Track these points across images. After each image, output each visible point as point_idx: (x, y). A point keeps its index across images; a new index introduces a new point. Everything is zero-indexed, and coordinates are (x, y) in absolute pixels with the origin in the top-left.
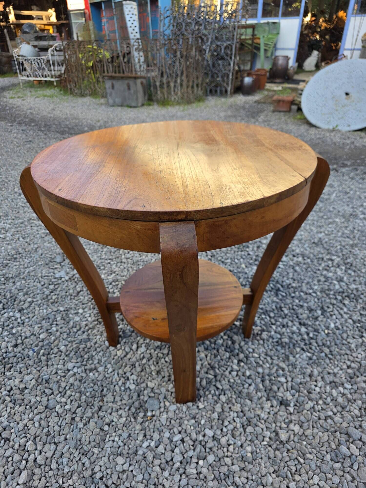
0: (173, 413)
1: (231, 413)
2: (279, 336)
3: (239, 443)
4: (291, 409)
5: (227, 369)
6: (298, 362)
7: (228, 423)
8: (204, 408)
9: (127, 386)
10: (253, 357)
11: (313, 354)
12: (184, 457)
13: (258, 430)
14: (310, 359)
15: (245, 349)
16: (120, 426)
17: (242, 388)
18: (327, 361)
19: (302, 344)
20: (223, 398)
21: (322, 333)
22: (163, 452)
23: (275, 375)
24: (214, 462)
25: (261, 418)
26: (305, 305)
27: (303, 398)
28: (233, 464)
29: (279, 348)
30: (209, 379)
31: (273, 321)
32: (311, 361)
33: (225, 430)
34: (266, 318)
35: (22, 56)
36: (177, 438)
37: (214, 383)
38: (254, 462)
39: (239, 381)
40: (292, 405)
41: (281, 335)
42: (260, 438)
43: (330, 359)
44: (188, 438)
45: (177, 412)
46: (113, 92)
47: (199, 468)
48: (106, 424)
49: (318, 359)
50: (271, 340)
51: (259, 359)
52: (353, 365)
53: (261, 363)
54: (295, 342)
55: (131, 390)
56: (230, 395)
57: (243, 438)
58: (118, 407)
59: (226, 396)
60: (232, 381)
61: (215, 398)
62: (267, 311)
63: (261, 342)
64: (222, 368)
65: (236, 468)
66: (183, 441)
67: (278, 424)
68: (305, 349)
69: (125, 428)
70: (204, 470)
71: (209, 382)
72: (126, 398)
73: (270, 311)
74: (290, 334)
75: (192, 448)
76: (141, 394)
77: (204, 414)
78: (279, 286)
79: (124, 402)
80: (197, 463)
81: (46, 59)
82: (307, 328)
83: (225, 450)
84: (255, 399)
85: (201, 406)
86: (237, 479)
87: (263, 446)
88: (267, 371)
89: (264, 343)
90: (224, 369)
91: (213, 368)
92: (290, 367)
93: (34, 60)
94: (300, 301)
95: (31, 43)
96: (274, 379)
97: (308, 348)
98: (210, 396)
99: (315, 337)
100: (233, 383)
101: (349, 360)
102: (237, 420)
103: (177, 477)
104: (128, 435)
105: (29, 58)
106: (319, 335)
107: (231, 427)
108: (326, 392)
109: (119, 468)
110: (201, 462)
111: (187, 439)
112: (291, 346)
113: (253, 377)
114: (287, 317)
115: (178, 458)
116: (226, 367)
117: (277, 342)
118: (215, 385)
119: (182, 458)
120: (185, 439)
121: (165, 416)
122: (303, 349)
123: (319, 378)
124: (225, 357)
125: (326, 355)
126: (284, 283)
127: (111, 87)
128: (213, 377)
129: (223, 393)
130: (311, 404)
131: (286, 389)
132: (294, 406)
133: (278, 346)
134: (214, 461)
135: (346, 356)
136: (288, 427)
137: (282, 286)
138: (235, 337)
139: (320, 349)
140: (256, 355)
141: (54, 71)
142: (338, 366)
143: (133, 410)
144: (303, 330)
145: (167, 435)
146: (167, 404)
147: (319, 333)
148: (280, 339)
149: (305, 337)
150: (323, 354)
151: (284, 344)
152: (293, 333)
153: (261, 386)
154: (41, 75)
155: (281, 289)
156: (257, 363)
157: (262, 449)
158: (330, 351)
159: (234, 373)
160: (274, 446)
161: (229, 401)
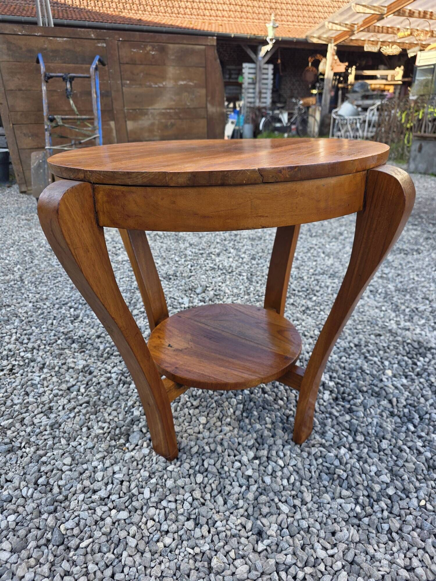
0: (142, 456)
1: (187, 495)
2: (337, 463)
3: (165, 527)
4: (261, 547)
5: (235, 456)
6: (329, 506)
7: (173, 499)
8: (171, 472)
9: (132, 410)
10: (276, 462)
11: (368, 515)
12: (108, 497)
13: (198, 533)
14: (357, 517)
15: (275, 448)
16: (93, 434)
17: (229, 483)
18: (384, 538)
19: (362, 492)
20: (199, 478)
21: (415, 501)
22: (100, 479)
23: (283, 499)
24: (123, 521)
25: (216, 526)
26: (429, 455)
27: (287, 546)
28: (134, 537)
29: (324, 476)
30: (204, 450)
31: (354, 446)
32: (356, 521)
33: (164, 503)
34: (347, 437)
35: (340, 116)
36: (119, 476)
37: (204, 457)
38: (156, 556)
39: (233, 475)
40: (266, 542)
41: (341, 463)
42: (192, 542)
43: (392, 540)
44: (128, 483)
45: (147, 458)
46: (419, 155)
47: (106, 514)
48: (87, 426)
49: (369, 525)
50: (320, 460)
51: (280, 468)
52: (420, 571)
53: (279, 474)
54: (354, 484)
55: (132, 415)
56: (210, 481)
57: (174, 527)
58: (108, 421)
59: (206, 479)
60: (226, 468)
61: (191, 471)
62: (356, 431)
63: (305, 455)
64: (230, 451)
65: (132, 542)
66: (122, 482)
67: (227, 548)
68: (360, 501)
69: (96, 440)
70: (108, 521)
71: (201, 453)
72: (121, 417)
73: (362, 433)
74: (356, 471)
75: (122, 494)
76: (137, 423)
77: (165, 477)
78: (417, 416)
79: (116, 419)
80: (110, 510)
81: (362, 119)
82: (392, 480)
83: (144, 520)
84: (230, 502)
85: (170, 468)
86: (125, 554)
87: (186, 553)
88: (277, 488)
89: (308, 458)
90: (232, 453)
91: (221, 444)
92: (316, 506)
93: (350, 120)
94: (424, 446)
95: (356, 103)
96: (276, 500)
97: (366, 503)
98: (186, 466)
99: (395, 498)
100: (226, 472)
101: (421, 561)
102: (187, 505)
103: (85, 506)
104: (92, 445)
105: (346, 117)
106: (408, 499)
107: (172, 505)
108: (331, 567)
109: (59, 464)
110: (114, 512)
111: (126, 484)
112: (345, 484)
113: (252, 481)
114: (382, 453)
115: (103, 493)
116: (237, 453)
117: (328, 468)
118: (203, 461)
119: (106, 496)
120: (124, 483)
121: (133, 453)
122: (357, 499)
123: (342, 546)
124: (245, 443)
125: (390, 531)
126: (428, 416)
127: (417, 149)
128: (209, 451)
129: (205, 474)
130: (290, 559)
131: (279, 522)
132: (268, 546)
133: (326, 474)
134: (125, 520)
135: (421, 552)
136: (234, 560)
137: (421, 418)
138: (280, 432)
139: (388, 518)
140: (281, 463)
141: (368, 131)
142: (392, 554)
143: (117, 431)
144: (386, 478)
145: (116, 468)
146: (145, 445)
147: (408, 497)
148: (336, 467)
149: (377, 488)
150: (386, 527)
151: (336, 476)
152: (364, 471)
153: (250, 496)
154: (352, 135)
155: (417, 421)
156: (274, 471)
157: (182, 554)
158: (400, 529)
159: (237, 464)
160: (198, 564)
161: (203, 486)
